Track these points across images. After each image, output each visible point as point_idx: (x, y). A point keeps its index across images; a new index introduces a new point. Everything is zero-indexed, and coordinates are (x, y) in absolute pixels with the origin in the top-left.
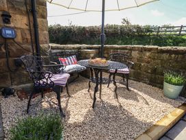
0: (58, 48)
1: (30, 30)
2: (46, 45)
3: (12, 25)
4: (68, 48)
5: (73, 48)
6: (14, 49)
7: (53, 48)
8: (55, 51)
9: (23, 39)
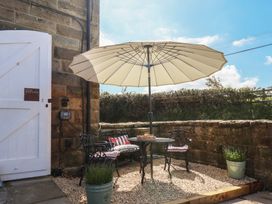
0: (108, 127)
1: (83, 111)
2: (96, 125)
3: (68, 107)
4: (119, 127)
5: (126, 127)
6: (67, 129)
7: (103, 127)
8: (104, 131)
9: (76, 119)
